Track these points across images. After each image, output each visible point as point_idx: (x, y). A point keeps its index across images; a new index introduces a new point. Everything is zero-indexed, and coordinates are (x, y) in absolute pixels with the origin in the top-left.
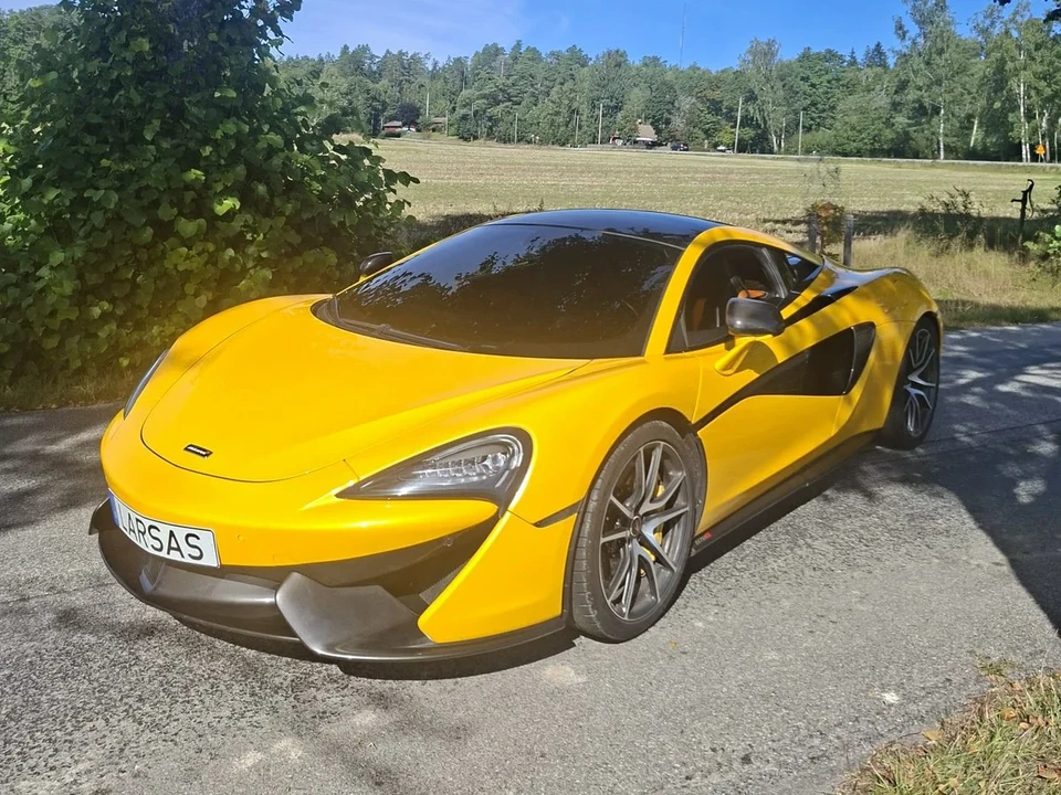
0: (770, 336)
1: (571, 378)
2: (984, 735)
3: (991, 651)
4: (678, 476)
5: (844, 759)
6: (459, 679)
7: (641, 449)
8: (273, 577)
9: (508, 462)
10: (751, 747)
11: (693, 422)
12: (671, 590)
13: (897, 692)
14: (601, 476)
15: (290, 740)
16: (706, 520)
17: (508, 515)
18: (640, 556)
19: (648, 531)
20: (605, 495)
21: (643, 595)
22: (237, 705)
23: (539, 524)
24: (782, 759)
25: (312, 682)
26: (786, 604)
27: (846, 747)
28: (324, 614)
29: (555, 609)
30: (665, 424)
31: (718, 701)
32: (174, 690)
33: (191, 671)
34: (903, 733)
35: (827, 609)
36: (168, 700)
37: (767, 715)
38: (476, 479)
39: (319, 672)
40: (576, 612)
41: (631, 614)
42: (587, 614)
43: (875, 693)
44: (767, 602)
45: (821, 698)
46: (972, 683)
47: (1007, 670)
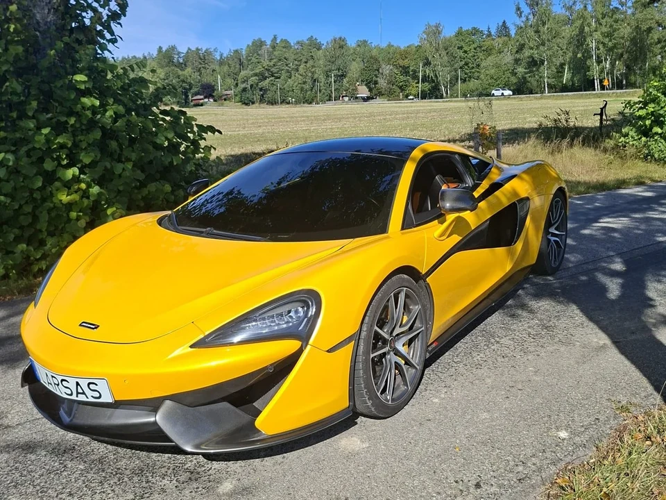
0: (469, 212)
1: (342, 252)
2: (625, 453)
3: (621, 397)
4: (416, 308)
5: (539, 478)
6: (285, 455)
7: (392, 294)
8: (153, 405)
9: (306, 313)
10: (480, 477)
11: (423, 273)
12: (416, 381)
13: (566, 430)
14: (368, 314)
16: (435, 333)
17: (309, 347)
18: (395, 362)
19: (400, 346)
20: (371, 327)
21: (399, 385)
22: (138, 490)
23: (330, 351)
24: (500, 482)
25: (187, 469)
26: (489, 381)
27: (540, 470)
28: (191, 426)
29: (345, 403)
30: (406, 276)
31: (455, 450)
32: (93, 485)
33: (103, 471)
34: (574, 457)
35: (515, 382)
36: (90, 492)
37: (487, 455)
38: (285, 326)
39: (191, 461)
40: (358, 403)
41: (393, 400)
42: (365, 403)
43: (553, 432)
44: (477, 382)
45: (519, 440)
46: (612, 419)
47: (632, 409)
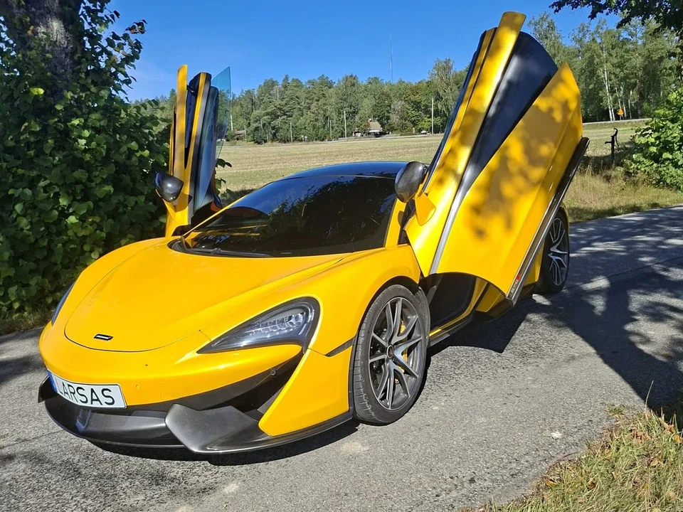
1: (341, 264)
2: (614, 448)
3: (615, 401)
4: (413, 318)
5: (531, 473)
6: (288, 458)
7: (389, 303)
8: (162, 409)
9: (305, 318)
10: (474, 473)
12: (416, 390)
13: (560, 431)
14: (365, 321)
15: (185, 507)
17: (308, 351)
18: (394, 370)
19: (398, 354)
20: (369, 332)
21: (399, 394)
22: (148, 492)
23: (329, 355)
24: (494, 477)
25: (195, 473)
26: (487, 390)
27: (532, 466)
28: (198, 428)
29: (345, 407)
30: (401, 286)
31: (452, 450)
32: (105, 489)
33: (116, 477)
34: (566, 454)
35: (513, 390)
37: (482, 454)
38: (286, 331)
39: (199, 466)
40: (358, 407)
41: (392, 407)
42: (365, 409)
43: (547, 433)
44: (477, 390)
45: (514, 440)
46: (605, 420)
47: (625, 411)
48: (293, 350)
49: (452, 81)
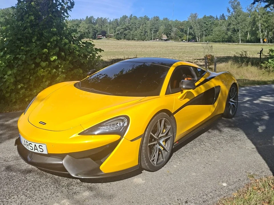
0: (192, 90)
1: (140, 102)
2: (248, 194)
3: (251, 171)
4: (169, 127)
5: (212, 201)
6: (111, 183)
7: (159, 120)
8: (62, 156)
9: (123, 124)
10: (188, 199)
11: (172, 113)
12: (168, 157)
13: (226, 183)
14: (148, 127)
15: (66, 200)
16: (177, 138)
17: (123, 138)
18: (159, 148)
19: (161, 142)
20: (149, 133)
21: (160, 159)
22: (52, 191)
23: (132, 141)
24: (196, 202)
25: (73, 184)
26: (198, 160)
27: (213, 198)
28: (75, 166)
29: (137, 163)
30: (165, 113)
31: (180, 187)
32: (36, 187)
33: (40, 182)
34: (228, 194)
35: (209, 161)
36: (34, 190)
37: (192, 190)
38: (115, 129)
39: (74, 181)
40: (142, 164)
41: (157, 164)
42: (145, 164)
43: (220, 183)
44: (193, 160)
45: (206, 185)
46: (246, 180)
47: (255, 177)
48: (117, 137)
49: (197, 22)
